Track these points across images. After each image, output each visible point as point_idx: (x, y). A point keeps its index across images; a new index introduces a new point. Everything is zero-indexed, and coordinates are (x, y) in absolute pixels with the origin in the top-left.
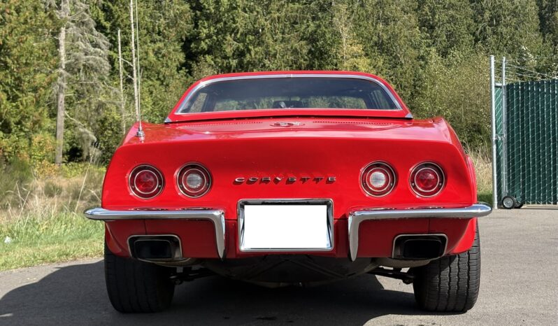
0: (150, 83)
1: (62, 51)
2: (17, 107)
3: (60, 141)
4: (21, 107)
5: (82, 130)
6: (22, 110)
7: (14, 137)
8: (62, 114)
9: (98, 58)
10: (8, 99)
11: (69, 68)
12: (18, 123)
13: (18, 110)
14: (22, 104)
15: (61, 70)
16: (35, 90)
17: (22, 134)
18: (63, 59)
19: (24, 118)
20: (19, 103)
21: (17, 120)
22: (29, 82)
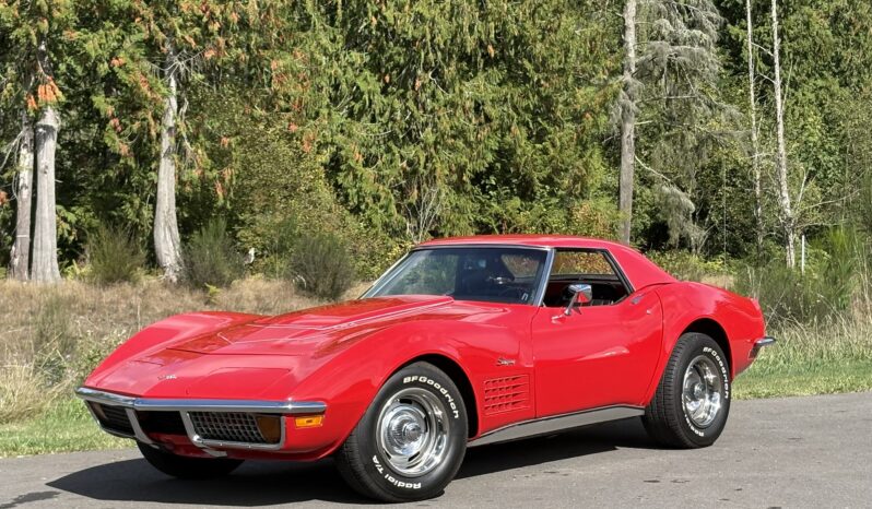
0: (820, 83)
1: (630, 37)
2: (545, 151)
3: (626, 213)
4: (551, 151)
5: (666, 190)
6: (553, 158)
7: (538, 207)
8: (629, 159)
9: (696, 49)
10: (529, 138)
11: (643, 73)
12: (549, 181)
13: (546, 157)
14: (554, 146)
15: (627, 77)
16: (577, 118)
17: (555, 200)
18: (632, 55)
19: (556, 171)
20: (547, 144)
21: (544, 174)
22: (566, 104)
